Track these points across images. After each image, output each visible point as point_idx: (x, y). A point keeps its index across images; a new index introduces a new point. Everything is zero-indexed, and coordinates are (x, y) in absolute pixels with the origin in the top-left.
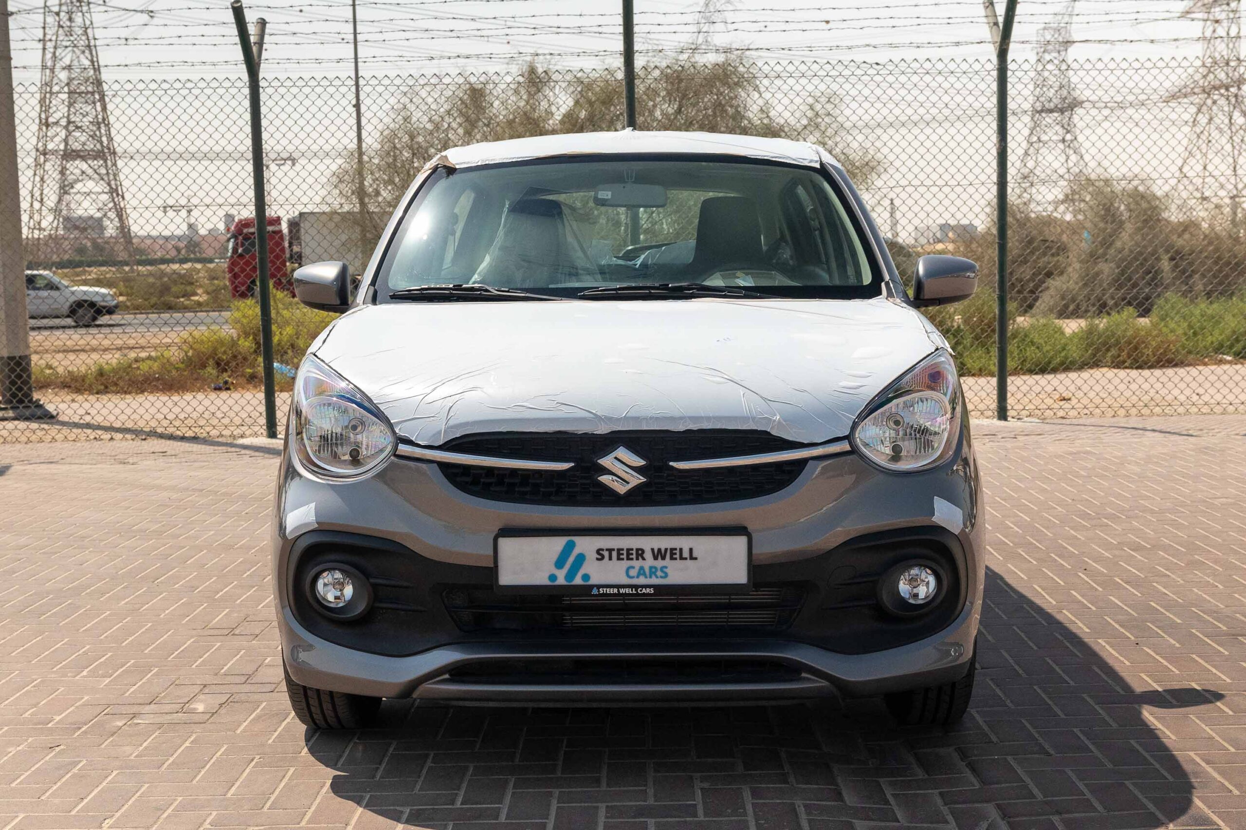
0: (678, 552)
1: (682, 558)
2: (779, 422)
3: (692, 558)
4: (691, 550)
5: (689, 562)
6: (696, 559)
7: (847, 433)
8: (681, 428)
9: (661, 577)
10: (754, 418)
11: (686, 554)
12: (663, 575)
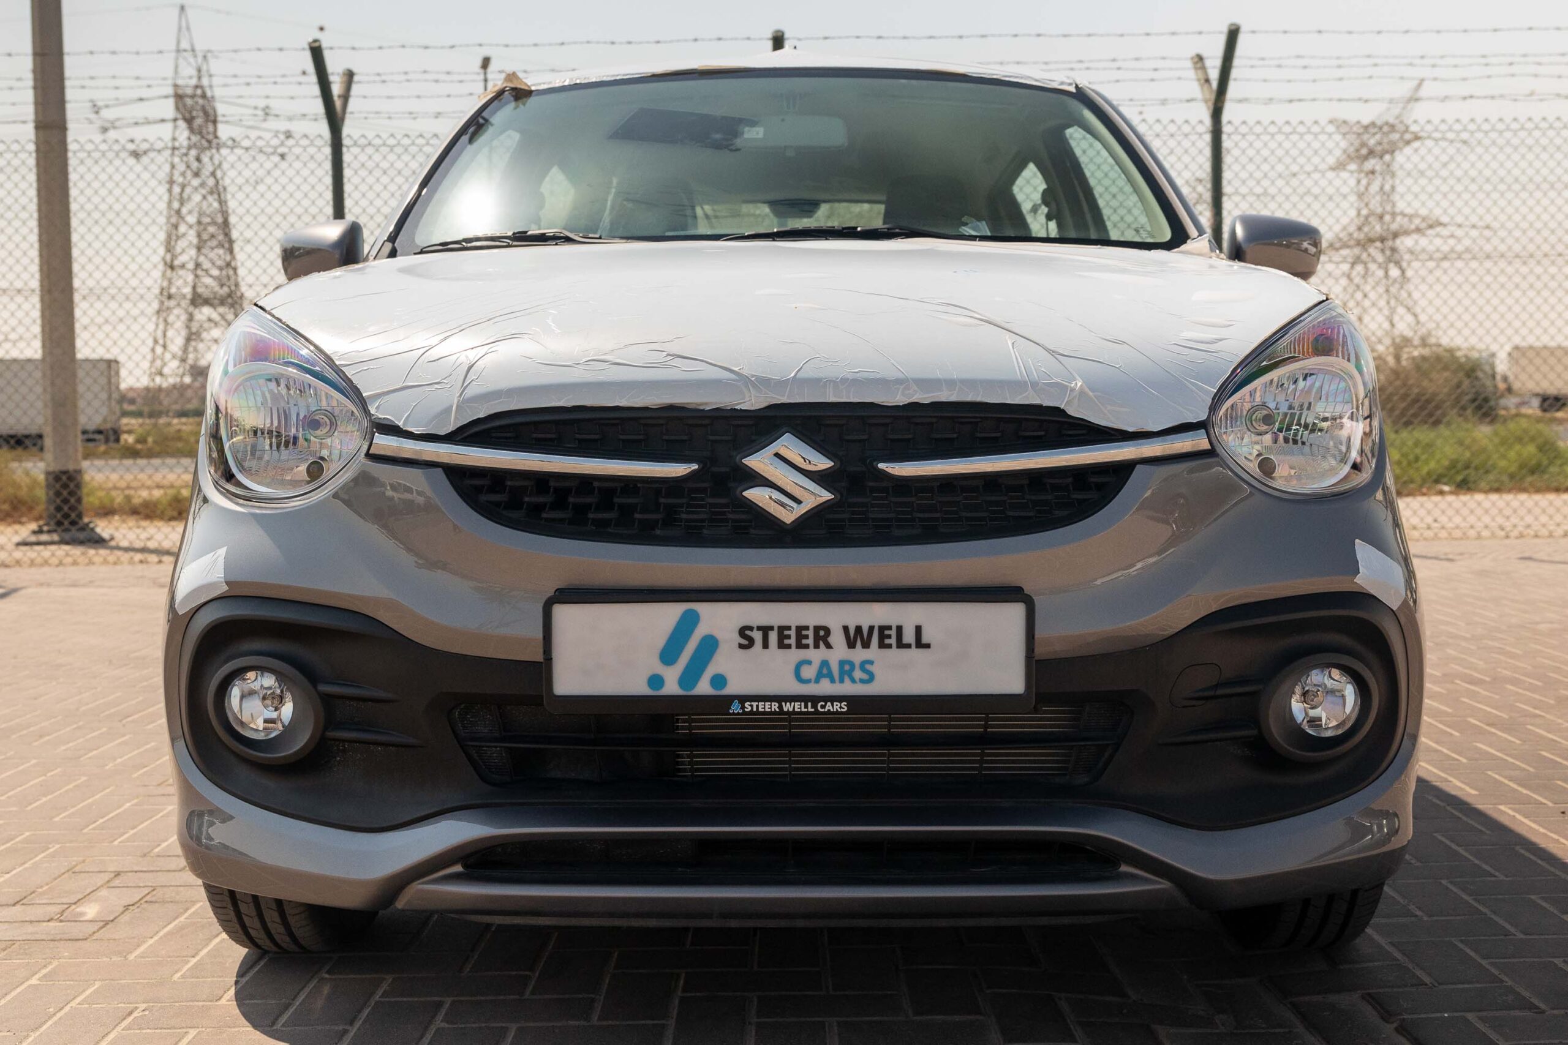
0: (893, 633)
1: (901, 645)
2: (1082, 393)
3: (920, 644)
4: (918, 630)
5: (914, 652)
6: (928, 646)
7: (1203, 417)
8: (899, 399)
9: (862, 681)
10: (1034, 385)
11: (909, 637)
12: (865, 677)
